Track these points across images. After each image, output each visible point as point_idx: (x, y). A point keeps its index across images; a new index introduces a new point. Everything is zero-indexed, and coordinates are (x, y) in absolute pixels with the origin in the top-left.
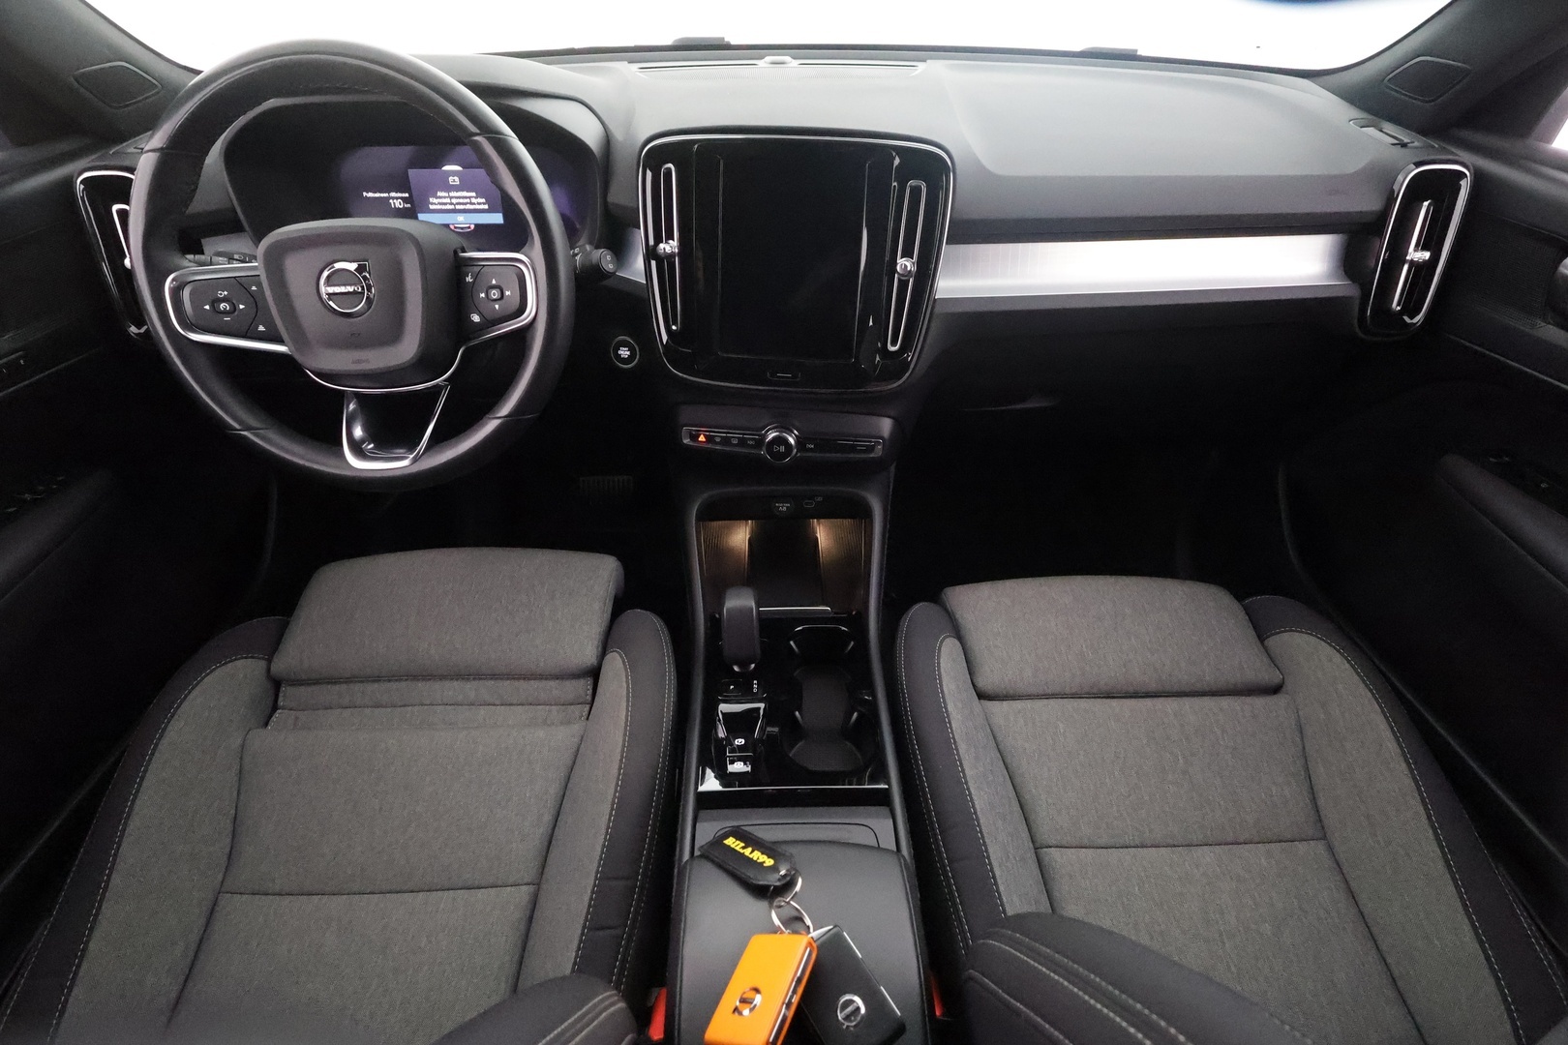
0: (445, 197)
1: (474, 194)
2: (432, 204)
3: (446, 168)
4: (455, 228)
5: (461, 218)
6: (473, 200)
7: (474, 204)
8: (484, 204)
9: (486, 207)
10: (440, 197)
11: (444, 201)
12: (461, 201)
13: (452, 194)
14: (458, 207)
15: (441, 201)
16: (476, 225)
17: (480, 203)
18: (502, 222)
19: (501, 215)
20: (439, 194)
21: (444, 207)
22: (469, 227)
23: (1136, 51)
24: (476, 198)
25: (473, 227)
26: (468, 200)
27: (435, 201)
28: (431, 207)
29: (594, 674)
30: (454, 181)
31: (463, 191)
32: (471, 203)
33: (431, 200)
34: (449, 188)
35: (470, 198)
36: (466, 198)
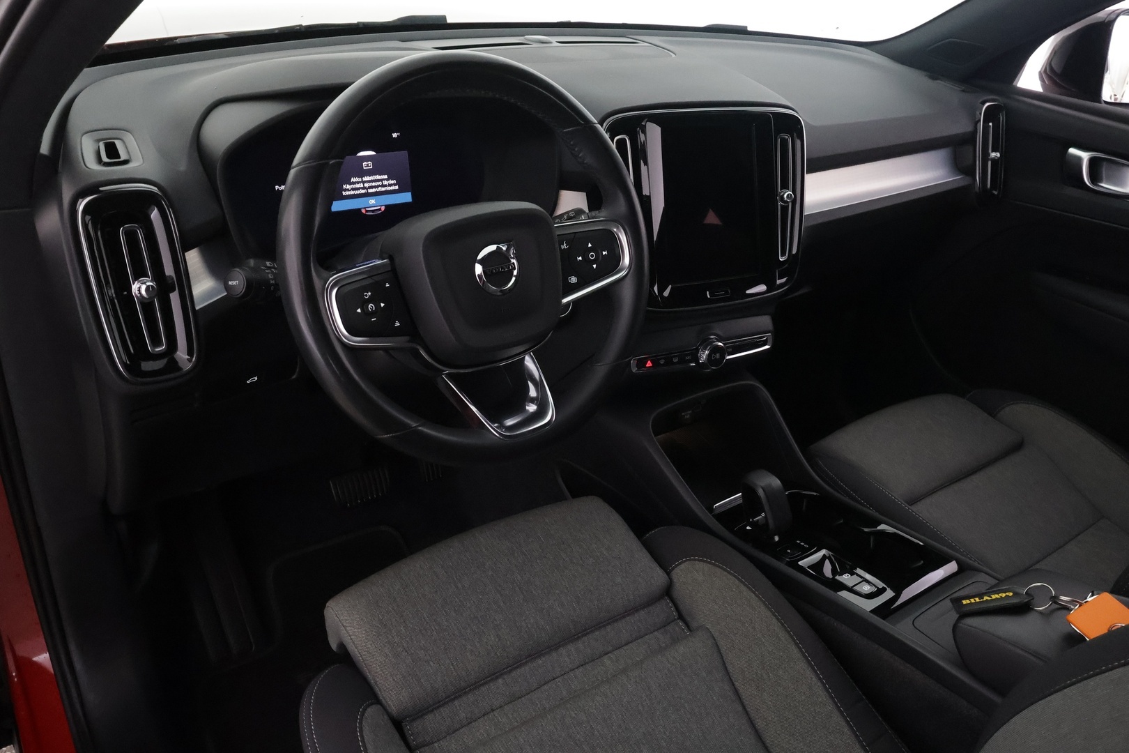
0: (358, 183)
1: (386, 177)
2: (346, 190)
3: (362, 154)
4: (367, 211)
5: (372, 201)
6: (385, 183)
7: (385, 186)
8: (395, 185)
9: (397, 187)
10: (354, 183)
11: (357, 186)
12: (374, 184)
13: (365, 179)
14: (370, 191)
15: (353, 186)
16: (386, 206)
17: (391, 185)
18: (411, 201)
19: (410, 194)
20: (353, 180)
21: (357, 192)
22: (380, 209)
23: (746, 27)
24: (387, 180)
25: (383, 208)
26: (380, 183)
27: (348, 187)
28: (344, 193)
29: (668, 592)
30: (368, 166)
31: (375, 175)
32: (383, 186)
33: (344, 186)
34: (362, 173)
35: (382, 180)
36: (378, 180)
